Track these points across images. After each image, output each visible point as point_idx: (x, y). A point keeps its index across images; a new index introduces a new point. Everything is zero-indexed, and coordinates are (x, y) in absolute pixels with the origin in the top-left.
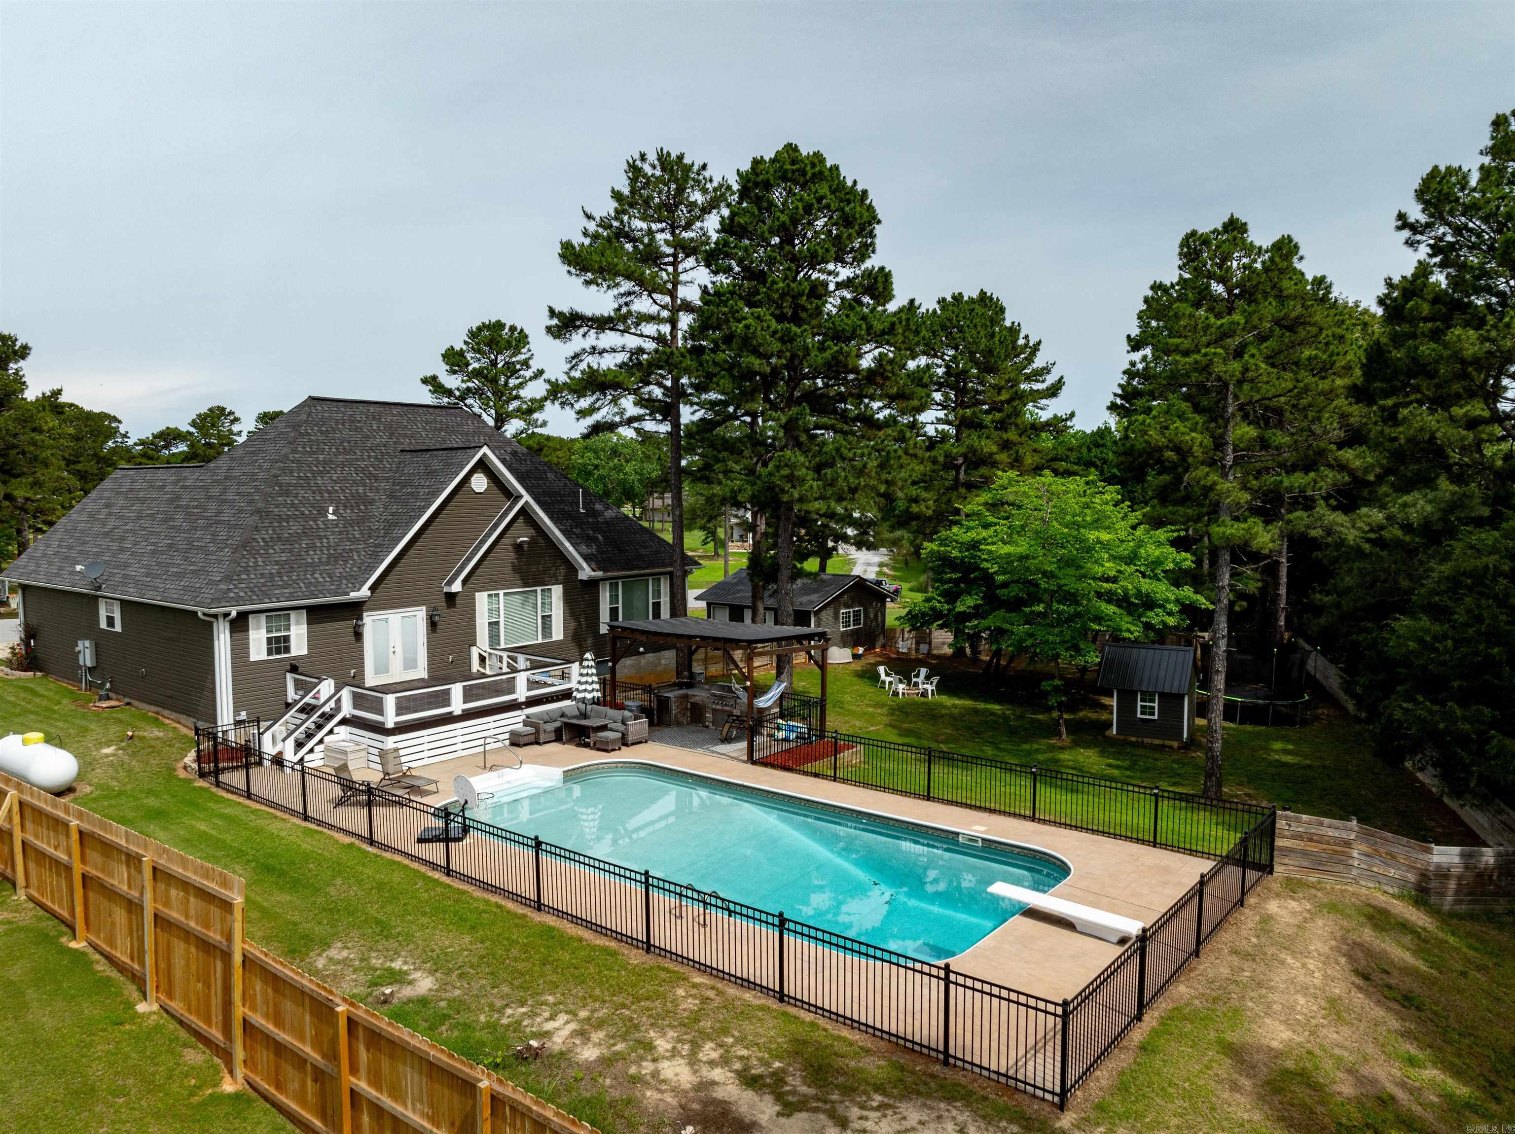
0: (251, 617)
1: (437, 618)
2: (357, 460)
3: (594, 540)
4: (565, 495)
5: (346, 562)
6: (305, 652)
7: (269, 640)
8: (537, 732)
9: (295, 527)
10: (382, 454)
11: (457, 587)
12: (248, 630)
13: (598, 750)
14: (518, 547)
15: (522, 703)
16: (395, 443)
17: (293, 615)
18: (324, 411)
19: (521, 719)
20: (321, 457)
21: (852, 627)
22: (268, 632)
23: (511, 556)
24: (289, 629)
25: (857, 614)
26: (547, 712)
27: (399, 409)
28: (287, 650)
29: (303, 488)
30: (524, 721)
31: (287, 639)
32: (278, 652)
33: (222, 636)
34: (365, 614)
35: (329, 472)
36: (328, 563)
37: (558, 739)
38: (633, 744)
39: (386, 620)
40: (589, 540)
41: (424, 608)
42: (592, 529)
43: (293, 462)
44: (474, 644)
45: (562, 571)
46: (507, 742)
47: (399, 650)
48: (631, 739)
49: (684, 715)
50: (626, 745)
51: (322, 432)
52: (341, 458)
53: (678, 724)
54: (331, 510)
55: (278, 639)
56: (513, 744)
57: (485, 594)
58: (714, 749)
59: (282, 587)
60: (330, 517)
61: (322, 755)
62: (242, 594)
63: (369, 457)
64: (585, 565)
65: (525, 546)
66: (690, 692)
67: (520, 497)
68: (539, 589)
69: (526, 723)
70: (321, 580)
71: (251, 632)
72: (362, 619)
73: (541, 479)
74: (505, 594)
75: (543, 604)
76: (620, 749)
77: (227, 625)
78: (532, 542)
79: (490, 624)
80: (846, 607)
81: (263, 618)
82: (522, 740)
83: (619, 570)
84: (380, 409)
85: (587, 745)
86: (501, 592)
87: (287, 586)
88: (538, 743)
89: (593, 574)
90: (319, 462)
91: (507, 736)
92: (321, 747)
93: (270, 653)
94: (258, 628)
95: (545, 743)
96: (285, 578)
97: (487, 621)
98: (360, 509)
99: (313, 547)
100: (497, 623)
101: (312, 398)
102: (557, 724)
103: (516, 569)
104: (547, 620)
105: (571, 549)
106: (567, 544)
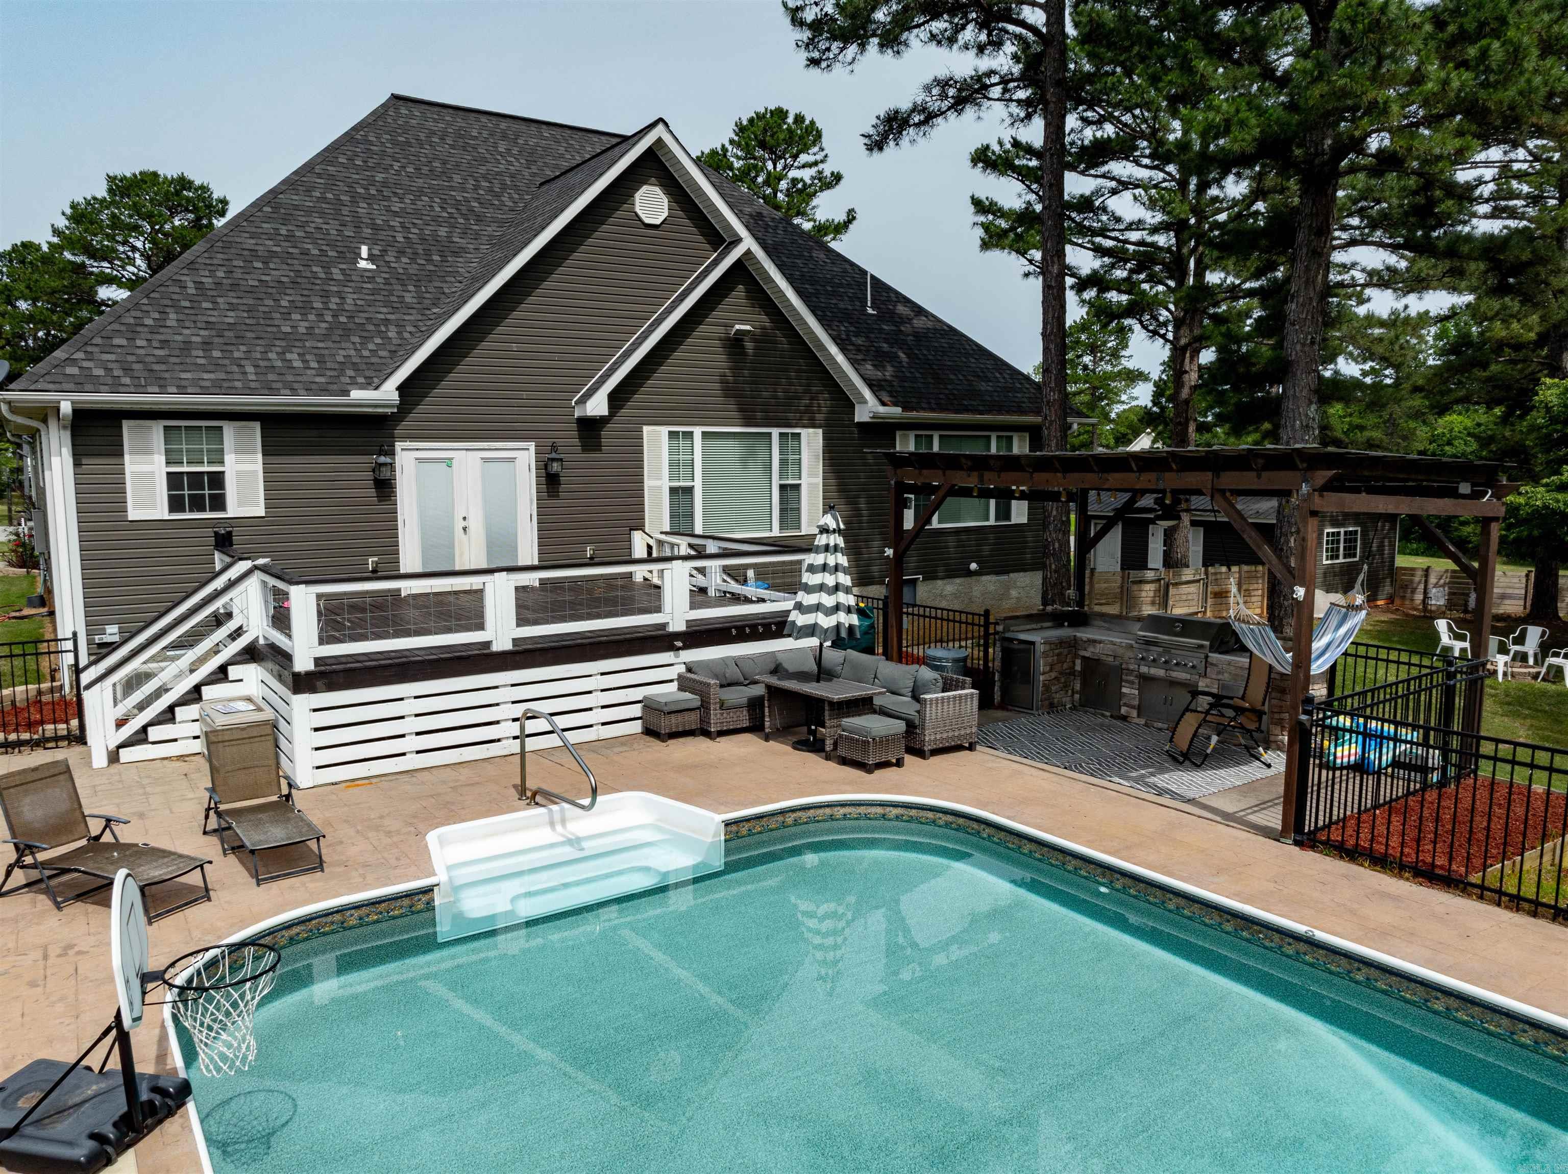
0: (126, 425)
1: (556, 467)
2: (452, 188)
3: (892, 358)
4: (841, 285)
5: (365, 340)
6: (260, 510)
7: (174, 480)
8: (704, 706)
9: (279, 272)
10: (504, 187)
11: (597, 406)
12: (122, 455)
13: (844, 761)
14: (734, 344)
15: (677, 635)
16: (534, 175)
17: (229, 430)
18: (412, 117)
19: (672, 673)
20: (379, 177)
21: (1341, 560)
22: (168, 463)
23: (720, 361)
24: (222, 462)
26: (737, 662)
27: (556, 132)
28: (219, 503)
29: (322, 214)
30: (680, 677)
31: (217, 480)
32: (197, 504)
33: (55, 461)
34: (399, 445)
35: (387, 199)
36: (326, 337)
37: (755, 728)
38: (936, 752)
39: (449, 462)
40: (880, 358)
41: (532, 446)
42: (886, 341)
43: (319, 176)
44: (641, 528)
45: (824, 403)
46: (636, 727)
47: (477, 525)
48: (930, 737)
49: (1066, 686)
50: (920, 753)
51: (395, 143)
52: (420, 182)
53: (1052, 707)
54: (364, 251)
55: (196, 479)
56: (649, 732)
57: (664, 430)
58: (1161, 780)
59: (202, 368)
60: (363, 264)
61: (196, 729)
62: (99, 372)
63: (476, 188)
64: (867, 394)
65: (749, 345)
66: (1083, 634)
67: (738, 240)
68: (775, 432)
69: (684, 684)
70: (297, 364)
71: (127, 457)
72: (392, 453)
73: (801, 256)
74: (705, 435)
75: (783, 463)
76: (899, 763)
77: (67, 436)
78: (762, 339)
79: (673, 491)
80: (1333, 525)
81: (157, 430)
82: (666, 724)
83: (932, 410)
84: (523, 127)
85: (814, 746)
86: (698, 431)
87: (217, 366)
88: (707, 734)
89: (882, 409)
90: (372, 182)
91: (636, 711)
92: (192, 711)
93: (175, 504)
94: (147, 451)
95: (722, 733)
96: (216, 354)
97: (666, 484)
98: (429, 261)
99: (305, 308)
100: (689, 491)
101: (396, 98)
102: (758, 690)
103: (730, 390)
104: (790, 494)
105: (840, 358)
106: (833, 349)
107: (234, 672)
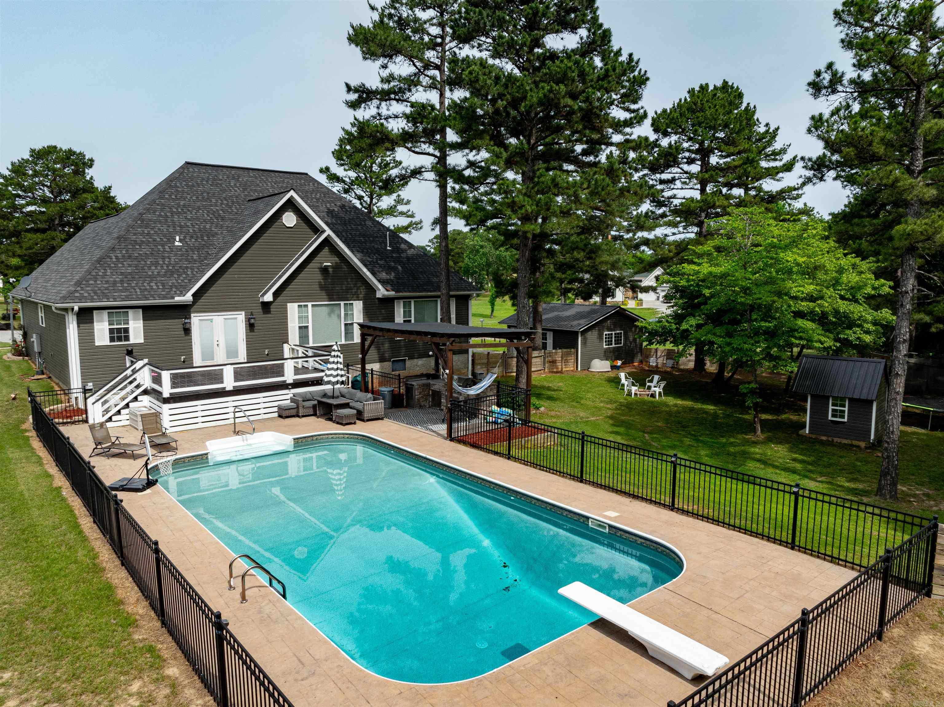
0: (95, 312)
1: (252, 321)
2: (211, 205)
3: (394, 269)
4: (377, 237)
5: (179, 276)
6: (141, 341)
7: (111, 331)
8: (298, 407)
9: (146, 250)
10: (233, 202)
11: (269, 297)
12: (93, 322)
13: (338, 423)
14: (324, 270)
15: (290, 384)
16: (246, 196)
17: (131, 312)
18: (194, 172)
19: (288, 397)
20: (182, 203)
21: (613, 346)
22: (109, 325)
23: (318, 277)
24: (128, 324)
25: (618, 336)
26: (310, 393)
27: (255, 173)
28: (127, 338)
29: (160, 222)
30: (291, 398)
31: (126, 330)
32: (120, 339)
33: (71, 326)
34: (192, 315)
35: (185, 213)
36: (165, 276)
37: (315, 415)
38: (368, 420)
39: (211, 320)
40: (389, 269)
41: (243, 313)
42: (394, 262)
43: (158, 205)
44: (287, 342)
45: (362, 291)
46: (276, 415)
47: (222, 343)
48: (366, 415)
49: (426, 400)
50: (363, 420)
51: (187, 185)
52: (199, 204)
53: (421, 407)
54: (177, 238)
55: (119, 330)
56: (280, 416)
57: (296, 305)
58: (431, 427)
59: (121, 291)
60: (177, 244)
61: (128, 417)
62: (86, 295)
63: (222, 204)
64: (380, 286)
65: (331, 270)
66: (431, 382)
67: (324, 231)
68: (342, 303)
69: (292, 400)
70: (155, 287)
71: (95, 324)
72: (190, 318)
73: (361, 224)
74: (313, 306)
75: (346, 315)
76: (355, 423)
77: (75, 317)
78: (336, 267)
79: (300, 328)
80: (608, 330)
81: (105, 313)
82: (285, 413)
83: (410, 292)
84: (241, 172)
85: (330, 419)
86: (310, 304)
87: (126, 290)
88: (298, 416)
89: (386, 293)
90: (179, 205)
91: (276, 409)
92: (126, 411)
93: (112, 339)
94: (102, 321)
95: (303, 416)
96: (125, 285)
97: (297, 325)
98: (203, 240)
99: (156, 264)
100: (307, 327)
101: (187, 163)
102: (316, 402)
103: (322, 287)
104: (349, 327)
105: (368, 273)
106: (365, 270)
107: (140, 398)
